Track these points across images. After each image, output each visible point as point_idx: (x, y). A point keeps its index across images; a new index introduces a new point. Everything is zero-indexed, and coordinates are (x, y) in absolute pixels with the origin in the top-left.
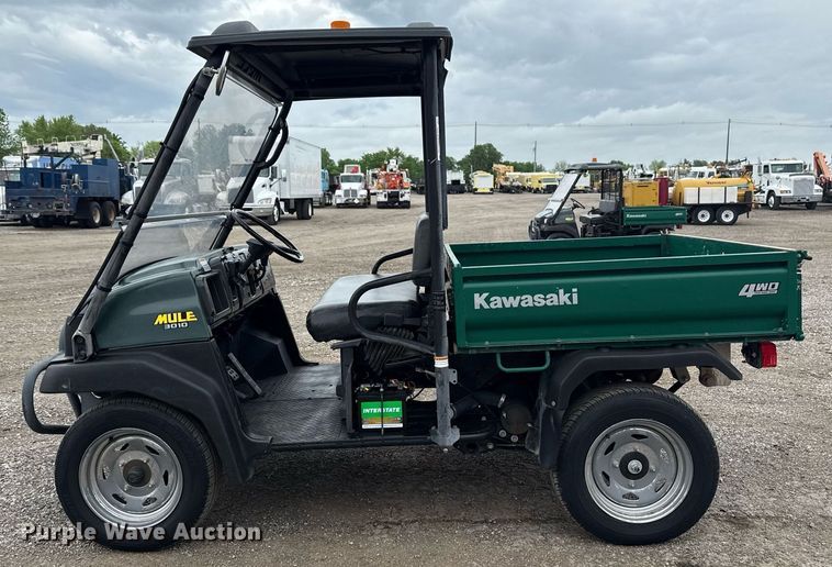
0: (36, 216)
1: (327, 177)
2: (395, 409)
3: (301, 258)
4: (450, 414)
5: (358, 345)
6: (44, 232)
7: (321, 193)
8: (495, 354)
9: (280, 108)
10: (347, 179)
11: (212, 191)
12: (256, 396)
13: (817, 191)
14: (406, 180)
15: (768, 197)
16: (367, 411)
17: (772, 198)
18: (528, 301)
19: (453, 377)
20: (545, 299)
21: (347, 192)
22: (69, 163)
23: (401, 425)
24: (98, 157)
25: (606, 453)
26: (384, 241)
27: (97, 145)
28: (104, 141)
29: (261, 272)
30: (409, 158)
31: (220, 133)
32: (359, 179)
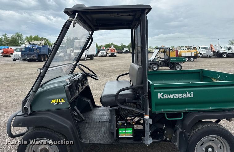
0: (28, 59)
1: (97, 49)
2: (130, 131)
3: (98, 78)
4: (149, 133)
5: (118, 109)
6: (30, 63)
7: (96, 53)
8: (164, 114)
9: (91, 33)
10: (102, 50)
11: (70, 53)
12: (83, 120)
13: (212, 53)
14: (115, 50)
15: (200, 55)
16: (121, 131)
17: (201, 55)
18: (176, 96)
19: (151, 121)
20: (182, 95)
21: (102, 53)
22: (36, 46)
23: (132, 136)
24: (43, 45)
25: (201, 146)
26: (111, 65)
27: (43, 42)
28: (45, 41)
29: (85, 81)
30: (116, 45)
31: (72, 39)
32: (105, 50)
